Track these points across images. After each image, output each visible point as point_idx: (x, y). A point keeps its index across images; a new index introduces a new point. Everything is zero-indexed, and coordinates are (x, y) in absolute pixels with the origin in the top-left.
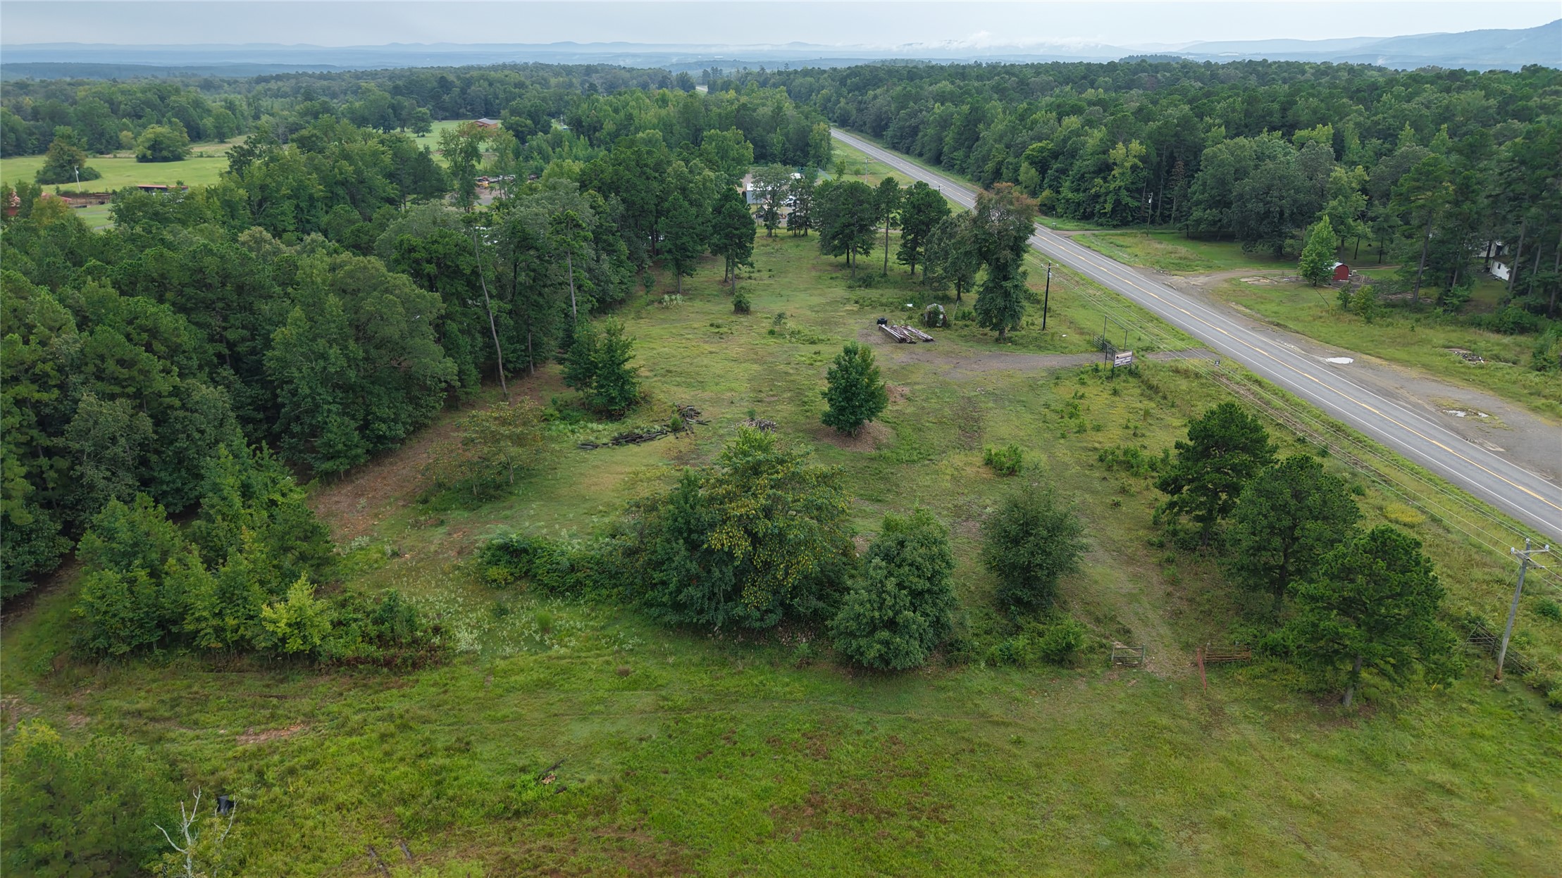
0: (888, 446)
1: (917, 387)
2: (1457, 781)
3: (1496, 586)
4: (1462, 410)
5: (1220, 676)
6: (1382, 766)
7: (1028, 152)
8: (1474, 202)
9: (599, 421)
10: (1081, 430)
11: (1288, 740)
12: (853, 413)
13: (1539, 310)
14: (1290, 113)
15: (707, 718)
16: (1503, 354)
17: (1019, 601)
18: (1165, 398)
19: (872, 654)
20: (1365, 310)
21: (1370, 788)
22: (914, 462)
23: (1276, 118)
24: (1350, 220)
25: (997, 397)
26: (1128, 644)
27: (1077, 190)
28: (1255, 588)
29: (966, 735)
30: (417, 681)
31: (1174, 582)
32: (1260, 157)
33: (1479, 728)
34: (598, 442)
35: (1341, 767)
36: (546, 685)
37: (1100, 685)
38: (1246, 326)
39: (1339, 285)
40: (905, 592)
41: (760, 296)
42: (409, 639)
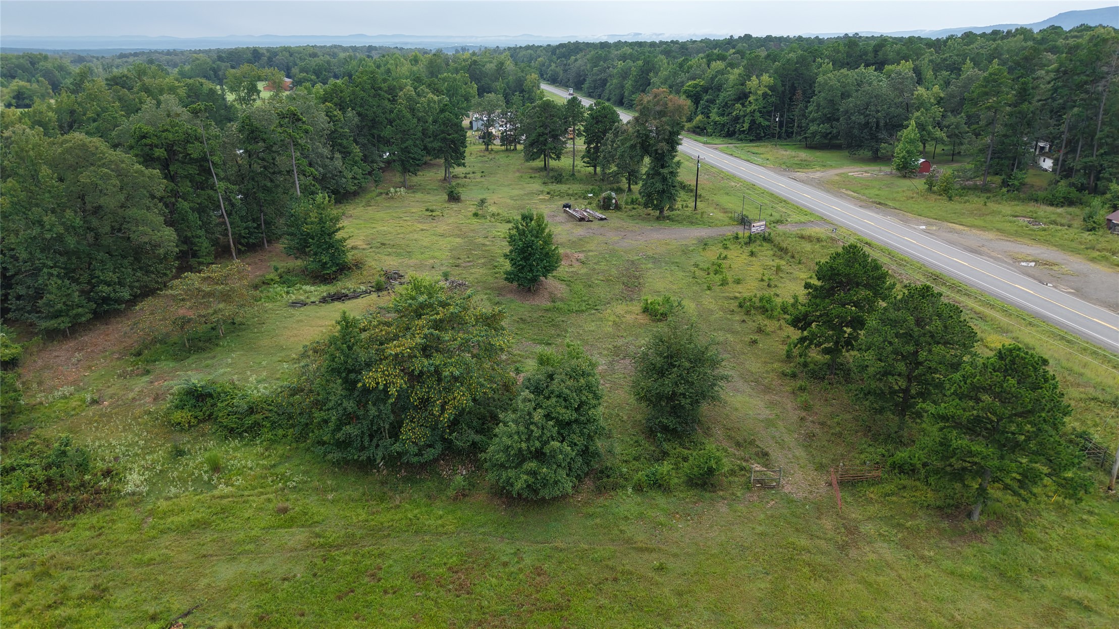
0: (562, 300)
1: (590, 254)
2: (1092, 596)
3: (1092, 403)
4: (1033, 261)
5: (853, 495)
6: (1016, 582)
7: (685, 88)
8: (1030, 103)
9: (313, 284)
10: (724, 283)
11: (922, 558)
12: (531, 271)
13: (1081, 189)
14: (880, 53)
15: (356, 554)
16: (1059, 220)
17: (665, 429)
18: (793, 257)
19: (519, 485)
20: (947, 191)
21: (1009, 606)
22: (583, 311)
23: (870, 56)
24: (930, 127)
25: (655, 260)
26: (766, 466)
27: (723, 115)
28: (881, 411)
29: (610, 563)
30: (74, 525)
31: (806, 407)
32: (859, 84)
33: (1103, 540)
34: (308, 301)
35: (978, 584)
36: (202, 525)
37: (740, 507)
38: (855, 205)
39: (924, 176)
40: (551, 423)
41: (471, 190)
42: (78, 482)
